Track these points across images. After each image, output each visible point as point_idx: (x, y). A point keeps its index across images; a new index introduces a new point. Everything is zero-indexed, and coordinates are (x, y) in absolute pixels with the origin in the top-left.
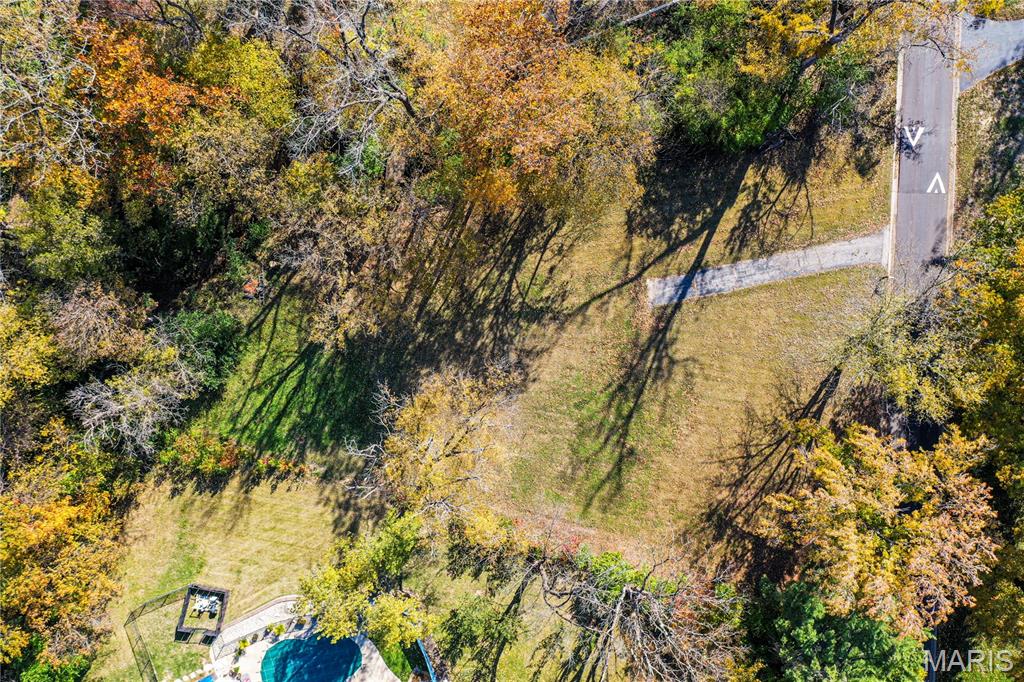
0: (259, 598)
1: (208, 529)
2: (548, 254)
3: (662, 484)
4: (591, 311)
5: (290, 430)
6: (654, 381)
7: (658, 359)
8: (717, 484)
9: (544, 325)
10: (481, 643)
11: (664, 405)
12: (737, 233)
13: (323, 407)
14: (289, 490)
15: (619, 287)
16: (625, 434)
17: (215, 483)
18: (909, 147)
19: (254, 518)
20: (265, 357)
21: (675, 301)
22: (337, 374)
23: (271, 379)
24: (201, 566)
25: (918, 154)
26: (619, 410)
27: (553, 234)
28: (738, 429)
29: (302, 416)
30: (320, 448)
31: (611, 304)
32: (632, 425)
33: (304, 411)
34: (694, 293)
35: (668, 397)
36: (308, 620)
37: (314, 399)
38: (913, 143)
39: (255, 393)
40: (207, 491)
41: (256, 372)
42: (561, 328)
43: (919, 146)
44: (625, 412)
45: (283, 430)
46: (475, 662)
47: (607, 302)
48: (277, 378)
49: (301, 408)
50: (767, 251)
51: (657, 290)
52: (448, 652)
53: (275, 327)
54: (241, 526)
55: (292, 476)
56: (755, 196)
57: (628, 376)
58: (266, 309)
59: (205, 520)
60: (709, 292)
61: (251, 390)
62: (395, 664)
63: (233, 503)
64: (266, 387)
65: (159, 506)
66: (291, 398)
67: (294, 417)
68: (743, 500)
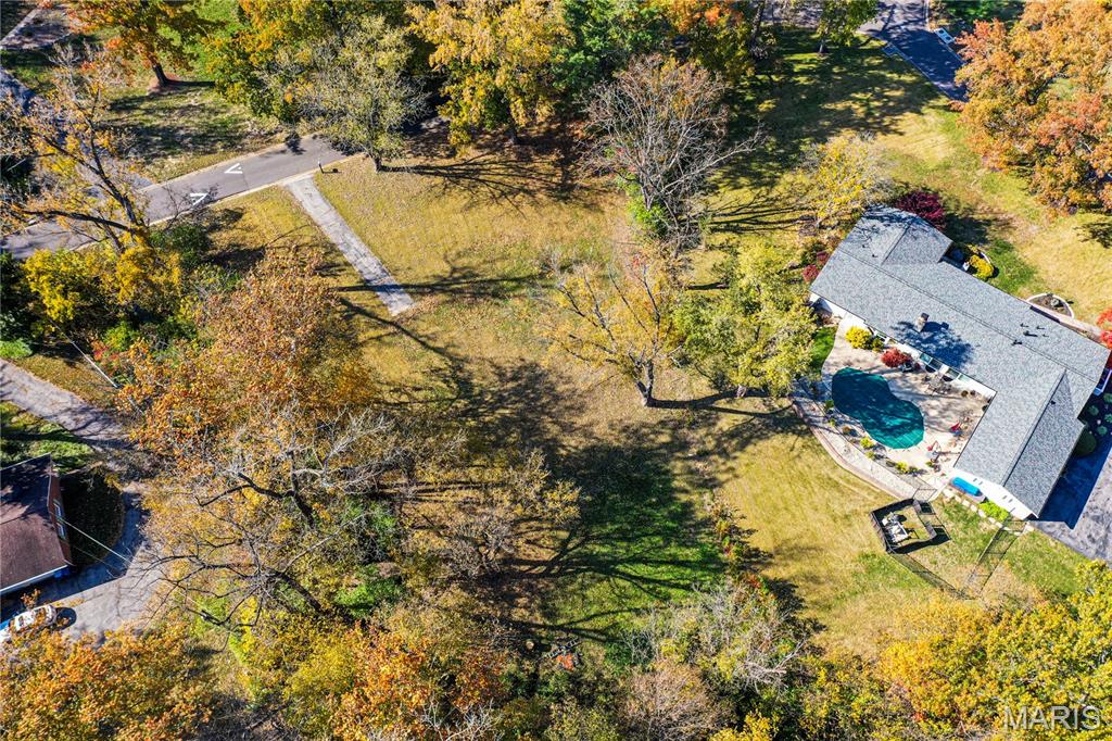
1: (830, 571)
2: (404, 398)
3: (558, 237)
4: (440, 344)
8: (536, 204)
9: (471, 374)
11: (493, 262)
13: (647, 527)
15: (408, 334)
16: (531, 277)
18: (208, 197)
21: (402, 290)
22: (609, 529)
23: (649, 592)
24: (867, 556)
25: (211, 189)
31: (426, 332)
32: (522, 275)
34: (389, 280)
36: (841, 429)
40: (795, 595)
41: (650, 611)
42: (466, 360)
43: (204, 191)
44: (514, 284)
45: (691, 554)
47: (426, 336)
48: (645, 586)
49: (660, 547)
50: (331, 248)
53: (595, 615)
54: (805, 541)
55: (729, 521)
57: (481, 295)
59: (822, 579)
60: (383, 271)
62: (826, 343)
63: (790, 562)
64: (660, 593)
66: (657, 562)
67: (673, 550)
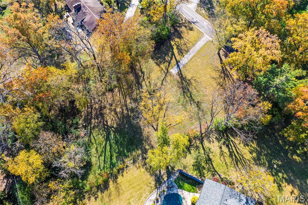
1: (112, 200)
2: (146, 80)
4: (164, 83)
5: (116, 159)
6: (189, 86)
7: (186, 82)
11: (195, 89)
12: (179, 52)
13: (121, 147)
15: (166, 76)
16: (193, 100)
19: (123, 187)
21: (179, 70)
22: (118, 137)
23: (102, 151)
26: (187, 96)
27: (144, 76)
29: (117, 153)
30: (127, 157)
31: (167, 79)
32: (193, 97)
33: (116, 151)
35: (195, 87)
38: (195, 21)
44: (189, 96)
45: (114, 160)
48: (104, 149)
49: (115, 151)
52: (200, 175)
56: (176, 45)
57: (183, 89)
58: (90, 136)
60: (184, 65)
61: (99, 157)
62: (191, 190)
63: (114, 188)
64: (102, 153)
66: (111, 151)
67: (115, 155)
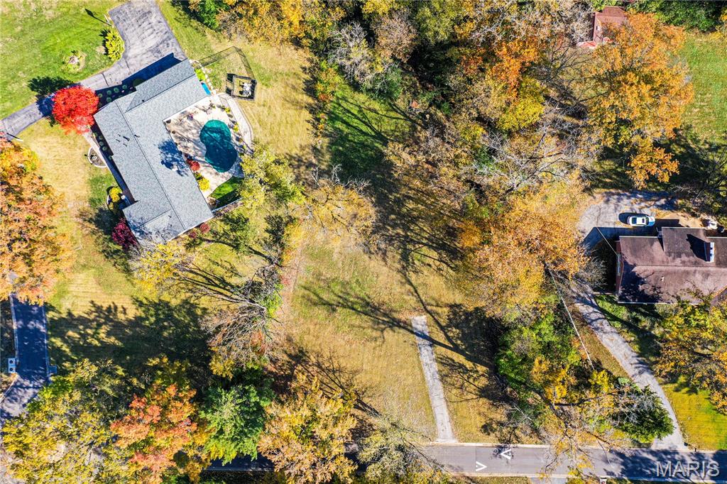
0: (251, 117)
1: (285, 88)
2: (438, 263)
3: (318, 326)
4: (408, 287)
5: (339, 129)
6: (372, 321)
7: (384, 323)
8: (318, 355)
9: (399, 262)
10: (232, 235)
12: (451, 361)
13: (353, 146)
14: (308, 129)
15: (421, 301)
16: (344, 307)
17: (310, 90)
18: (500, 452)
19: (292, 112)
20: (378, 114)
21: (415, 331)
22: (370, 153)
23: (366, 117)
24: (266, 85)
25: (496, 456)
27: (448, 266)
28: (348, 366)
29: (347, 134)
30: (332, 144)
31: (411, 297)
32: (348, 310)
33: (350, 136)
34: (420, 341)
35: (364, 328)
36: (242, 144)
37: (356, 140)
38: (502, 454)
39: (358, 109)
40: (305, 86)
41: (370, 109)
42: (399, 271)
43: (500, 457)
44: (355, 306)
45: (339, 125)
46: (222, 232)
47: (413, 295)
48: (367, 121)
49: (352, 134)
50: (443, 378)
51: (420, 321)
52: (227, 217)
53: (394, 118)
54: (288, 105)
55: (315, 131)
57: (375, 307)
58: (403, 113)
59: (290, 86)
60: (420, 348)
61: (360, 107)
62: (220, 190)
63: (299, 100)
64: (361, 115)
65: (297, 61)
66: (356, 129)
67: (346, 131)
68: (310, 369)
